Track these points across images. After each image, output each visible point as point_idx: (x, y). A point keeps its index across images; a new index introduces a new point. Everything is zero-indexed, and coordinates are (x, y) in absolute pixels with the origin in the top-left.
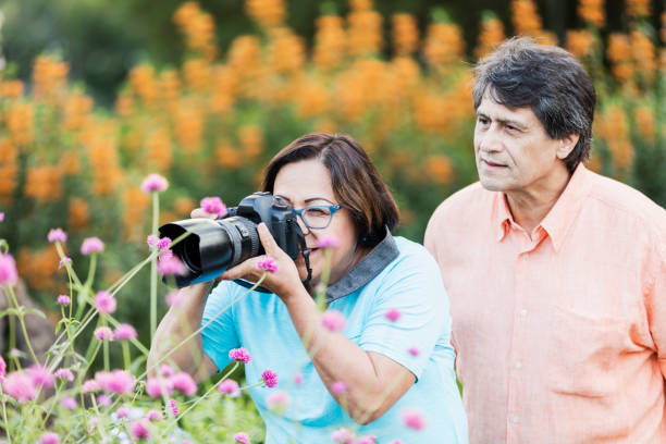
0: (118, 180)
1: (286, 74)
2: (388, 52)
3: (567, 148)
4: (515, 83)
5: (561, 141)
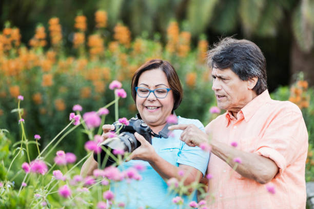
3: (252, 84)
4: (222, 58)
5: (249, 82)
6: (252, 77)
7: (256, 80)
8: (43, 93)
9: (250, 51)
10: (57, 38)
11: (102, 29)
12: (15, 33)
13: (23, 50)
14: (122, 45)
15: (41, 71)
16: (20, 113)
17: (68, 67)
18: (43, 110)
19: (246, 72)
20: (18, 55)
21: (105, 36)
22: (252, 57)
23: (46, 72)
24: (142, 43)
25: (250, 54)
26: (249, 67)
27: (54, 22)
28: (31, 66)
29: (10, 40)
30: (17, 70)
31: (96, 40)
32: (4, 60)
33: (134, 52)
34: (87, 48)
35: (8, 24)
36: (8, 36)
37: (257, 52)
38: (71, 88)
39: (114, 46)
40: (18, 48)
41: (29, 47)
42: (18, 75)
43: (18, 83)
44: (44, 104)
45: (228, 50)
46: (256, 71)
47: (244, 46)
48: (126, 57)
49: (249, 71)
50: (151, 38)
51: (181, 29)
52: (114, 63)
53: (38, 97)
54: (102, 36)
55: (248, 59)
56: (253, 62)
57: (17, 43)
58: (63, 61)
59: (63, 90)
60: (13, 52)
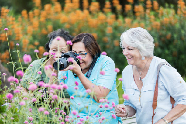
0: (21, 37)
1: (57, 12)
2: (81, 8)
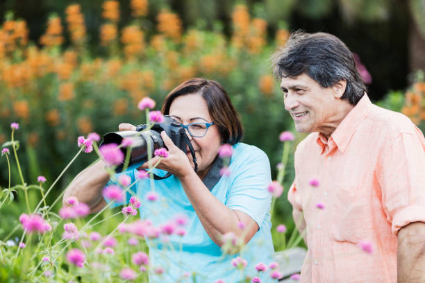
3: (340, 90)
4: (291, 62)
5: (334, 88)
6: (339, 81)
7: (344, 84)
8: (60, 109)
9: (330, 46)
10: (79, 32)
11: (141, 18)
12: (20, 27)
13: (32, 51)
14: (169, 38)
15: (58, 79)
16: (14, 147)
17: (95, 73)
18: (61, 133)
19: (328, 75)
20: (24, 58)
21: (145, 27)
22: (334, 54)
23: (65, 80)
24: (196, 36)
25: (330, 49)
26: (331, 68)
27: (73, 11)
28: (44, 72)
29: (12, 37)
30: (24, 79)
31: (133, 33)
32: (6, 65)
33: (186, 49)
34: (121, 45)
35: (9, 16)
36: (11, 32)
37: (339, 46)
38: (99, 102)
39: (159, 41)
40: (24, 48)
41: (40, 47)
42: (25, 86)
43: (26, 97)
44: (62, 125)
45: (298, 50)
46: (343, 72)
47: (320, 41)
48: (175, 56)
49: (333, 73)
50: (209, 28)
51: (252, 15)
52: (158, 64)
53: (54, 115)
54: (142, 29)
55: (329, 58)
56: (336, 61)
57: (23, 42)
58: (88, 65)
59: (88, 105)
60: (18, 54)
